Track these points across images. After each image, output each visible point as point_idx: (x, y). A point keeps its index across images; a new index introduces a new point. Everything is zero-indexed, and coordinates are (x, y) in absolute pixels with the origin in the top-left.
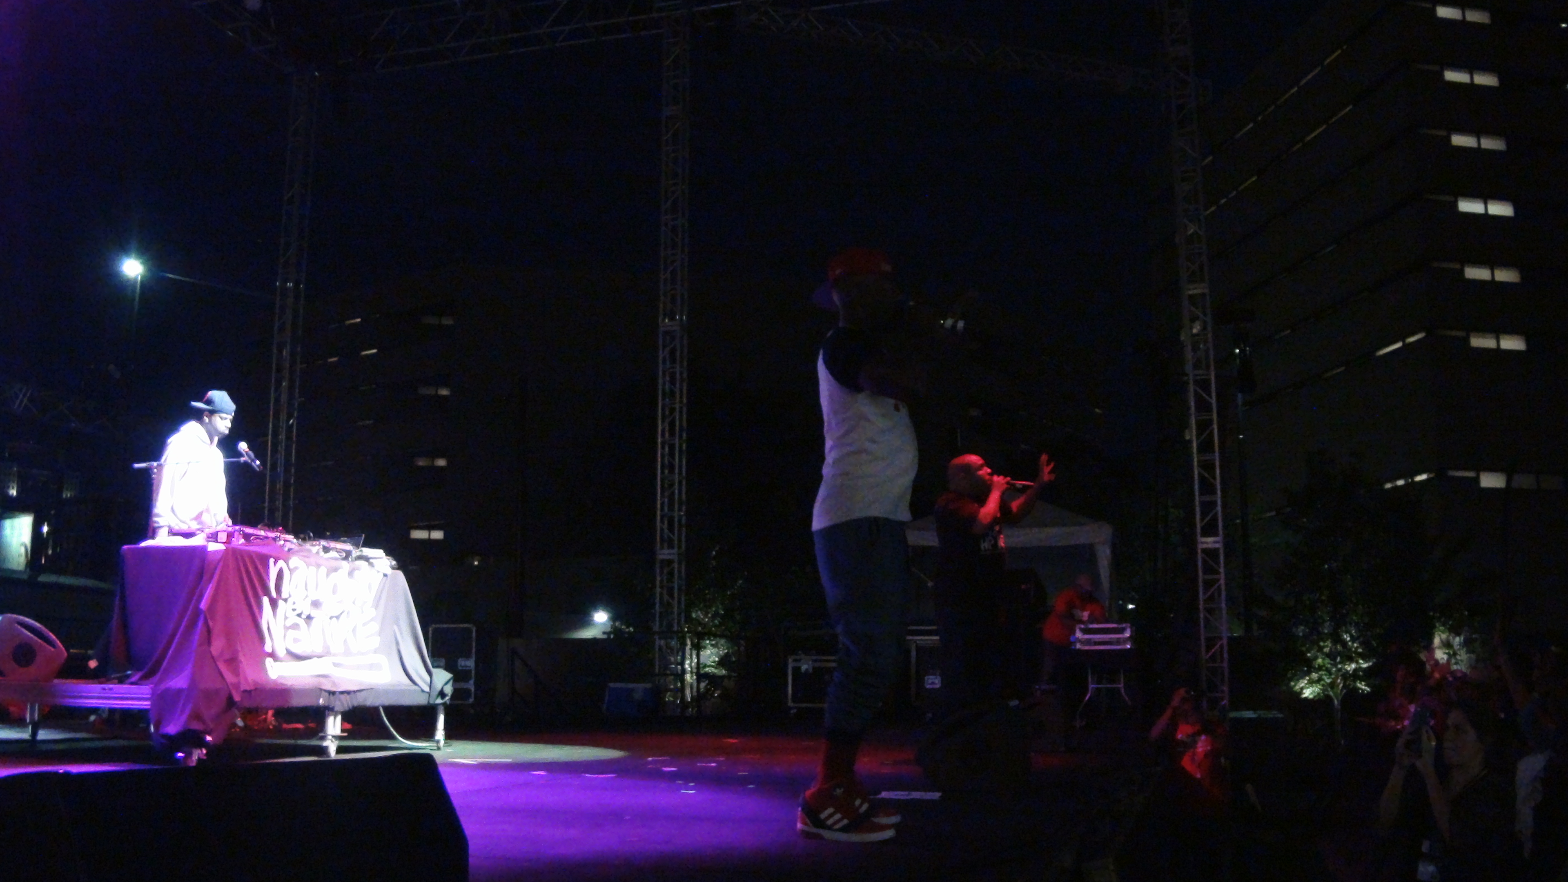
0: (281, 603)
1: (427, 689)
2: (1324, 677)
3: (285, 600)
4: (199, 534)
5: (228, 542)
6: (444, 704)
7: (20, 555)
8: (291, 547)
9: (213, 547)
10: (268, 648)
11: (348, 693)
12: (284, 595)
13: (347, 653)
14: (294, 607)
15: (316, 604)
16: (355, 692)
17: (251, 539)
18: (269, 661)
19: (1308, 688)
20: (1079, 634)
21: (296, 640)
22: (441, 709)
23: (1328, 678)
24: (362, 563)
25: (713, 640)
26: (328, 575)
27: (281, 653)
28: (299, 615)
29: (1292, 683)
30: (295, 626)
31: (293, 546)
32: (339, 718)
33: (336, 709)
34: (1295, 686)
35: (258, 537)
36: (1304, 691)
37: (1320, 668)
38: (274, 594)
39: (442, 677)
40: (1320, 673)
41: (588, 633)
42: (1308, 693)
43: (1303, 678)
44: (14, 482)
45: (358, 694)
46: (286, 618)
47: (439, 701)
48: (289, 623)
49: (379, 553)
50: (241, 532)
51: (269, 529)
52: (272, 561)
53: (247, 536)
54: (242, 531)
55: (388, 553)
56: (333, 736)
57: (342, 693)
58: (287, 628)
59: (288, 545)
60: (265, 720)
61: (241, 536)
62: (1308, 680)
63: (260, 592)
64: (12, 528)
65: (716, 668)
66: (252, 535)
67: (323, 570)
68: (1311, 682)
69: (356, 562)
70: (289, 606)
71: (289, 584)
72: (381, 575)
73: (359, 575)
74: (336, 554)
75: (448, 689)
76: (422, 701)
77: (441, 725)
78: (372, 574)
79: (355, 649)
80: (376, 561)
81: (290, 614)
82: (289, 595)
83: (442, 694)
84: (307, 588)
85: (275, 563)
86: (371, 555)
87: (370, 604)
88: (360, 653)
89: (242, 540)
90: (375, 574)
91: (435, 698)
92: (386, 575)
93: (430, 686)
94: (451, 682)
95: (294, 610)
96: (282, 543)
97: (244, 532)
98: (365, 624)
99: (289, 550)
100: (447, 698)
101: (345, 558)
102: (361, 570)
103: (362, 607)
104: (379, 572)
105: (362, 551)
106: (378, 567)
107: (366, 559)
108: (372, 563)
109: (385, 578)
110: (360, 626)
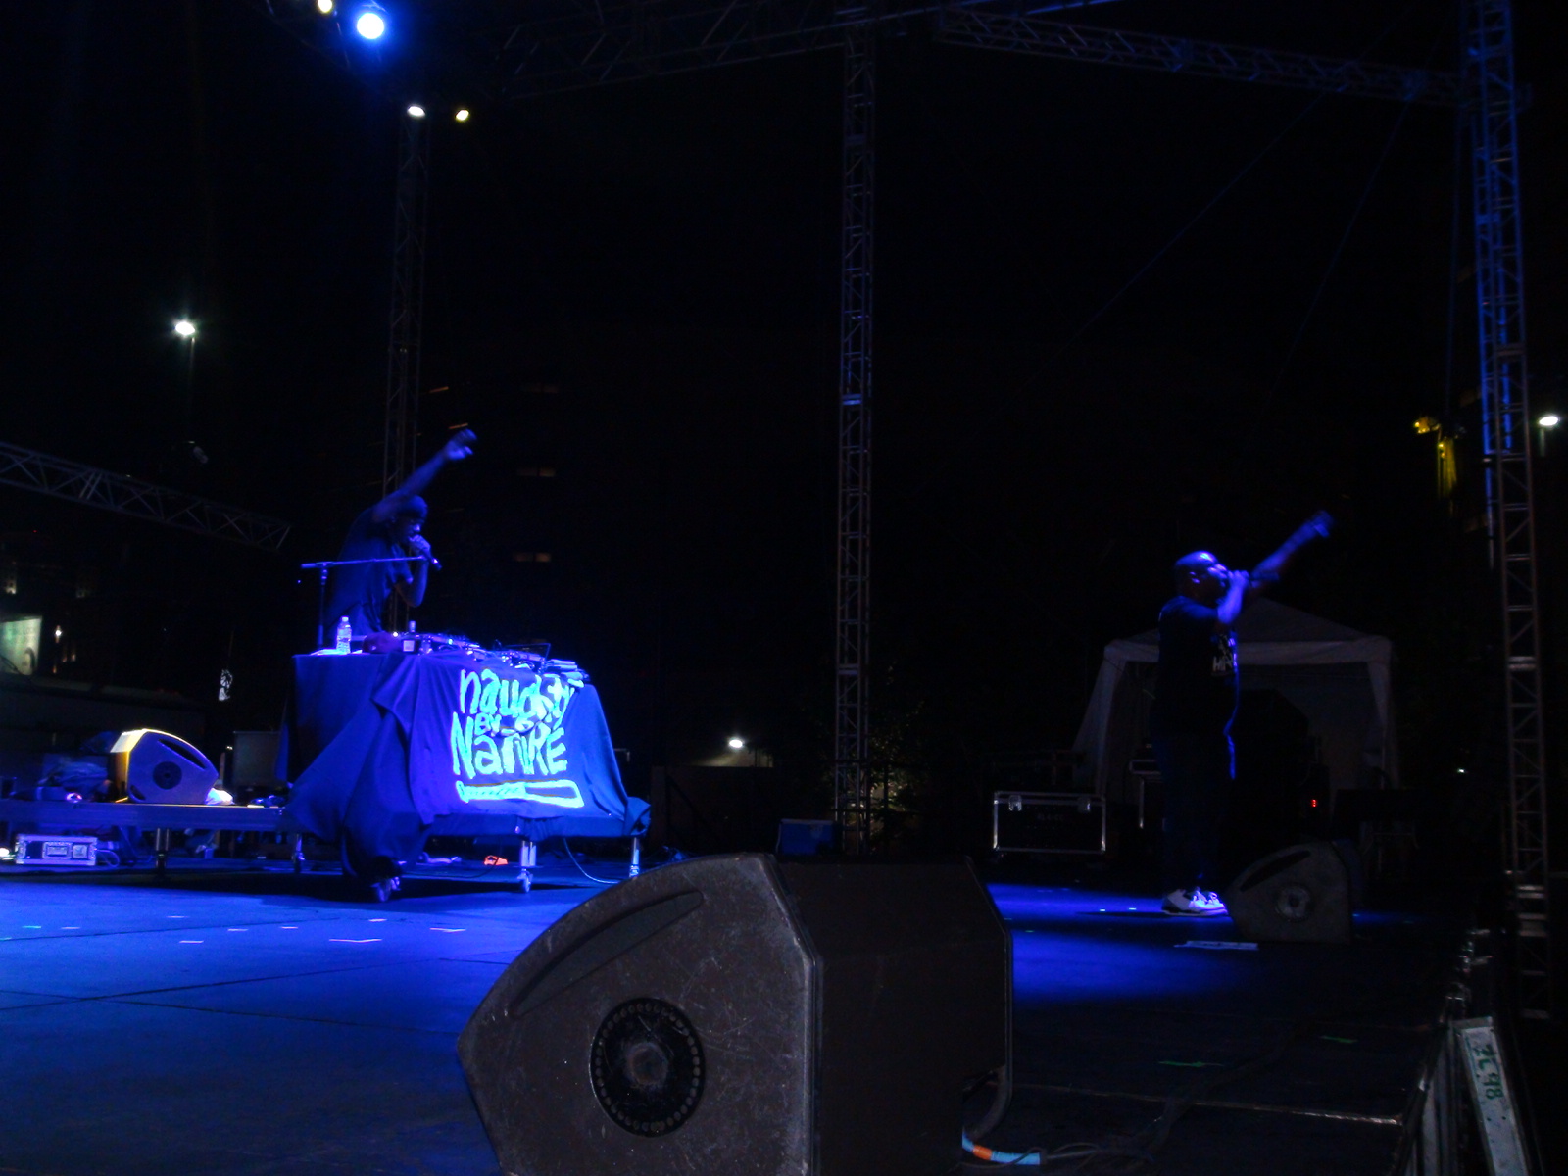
0: (469, 719)
1: (622, 819)
3: (474, 717)
6: (640, 835)
8: (480, 658)
10: (456, 770)
11: (544, 820)
12: (473, 711)
13: (538, 776)
14: (482, 724)
15: (508, 722)
16: (551, 819)
17: (440, 647)
18: (459, 784)
21: (486, 762)
22: (638, 841)
24: (555, 677)
26: (521, 690)
27: (471, 775)
28: (488, 734)
30: (484, 746)
31: (482, 657)
32: (534, 848)
33: (532, 838)
35: (446, 646)
38: (463, 710)
39: (639, 807)
45: (552, 822)
46: (475, 737)
47: (635, 833)
48: (478, 742)
49: (570, 665)
50: (429, 642)
51: (457, 637)
52: (463, 672)
53: (434, 645)
54: (430, 639)
55: (582, 666)
56: (528, 869)
57: (538, 820)
58: (475, 748)
59: (477, 655)
61: (429, 645)
63: (451, 707)
66: (440, 644)
67: (516, 684)
69: (547, 676)
70: (478, 722)
71: (480, 699)
72: (573, 690)
73: (550, 689)
74: (526, 666)
75: (646, 820)
76: (615, 831)
77: (635, 861)
78: (563, 686)
79: (545, 772)
80: (567, 674)
81: (479, 731)
82: (479, 711)
83: (639, 825)
84: (498, 704)
85: (466, 675)
86: (563, 667)
87: (559, 723)
88: (550, 777)
89: (430, 650)
90: (567, 687)
91: (632, 830)
92: (577, 689)
93: (626, 814)
94: (648, 813)
95: (483, 727)
96: (470, 652)
97: (432, 640)
98: (554, 745)
99: (479, 660)
100: (644, 830)
101: (535, 671)
102: (551, 682)
103: (551, 726)
104: (571, 686)
105: (552, 662)
106: (570, 681)
107: (558, 671)
108: (564, 676)
109: (577, 693)
110: (548, 747)
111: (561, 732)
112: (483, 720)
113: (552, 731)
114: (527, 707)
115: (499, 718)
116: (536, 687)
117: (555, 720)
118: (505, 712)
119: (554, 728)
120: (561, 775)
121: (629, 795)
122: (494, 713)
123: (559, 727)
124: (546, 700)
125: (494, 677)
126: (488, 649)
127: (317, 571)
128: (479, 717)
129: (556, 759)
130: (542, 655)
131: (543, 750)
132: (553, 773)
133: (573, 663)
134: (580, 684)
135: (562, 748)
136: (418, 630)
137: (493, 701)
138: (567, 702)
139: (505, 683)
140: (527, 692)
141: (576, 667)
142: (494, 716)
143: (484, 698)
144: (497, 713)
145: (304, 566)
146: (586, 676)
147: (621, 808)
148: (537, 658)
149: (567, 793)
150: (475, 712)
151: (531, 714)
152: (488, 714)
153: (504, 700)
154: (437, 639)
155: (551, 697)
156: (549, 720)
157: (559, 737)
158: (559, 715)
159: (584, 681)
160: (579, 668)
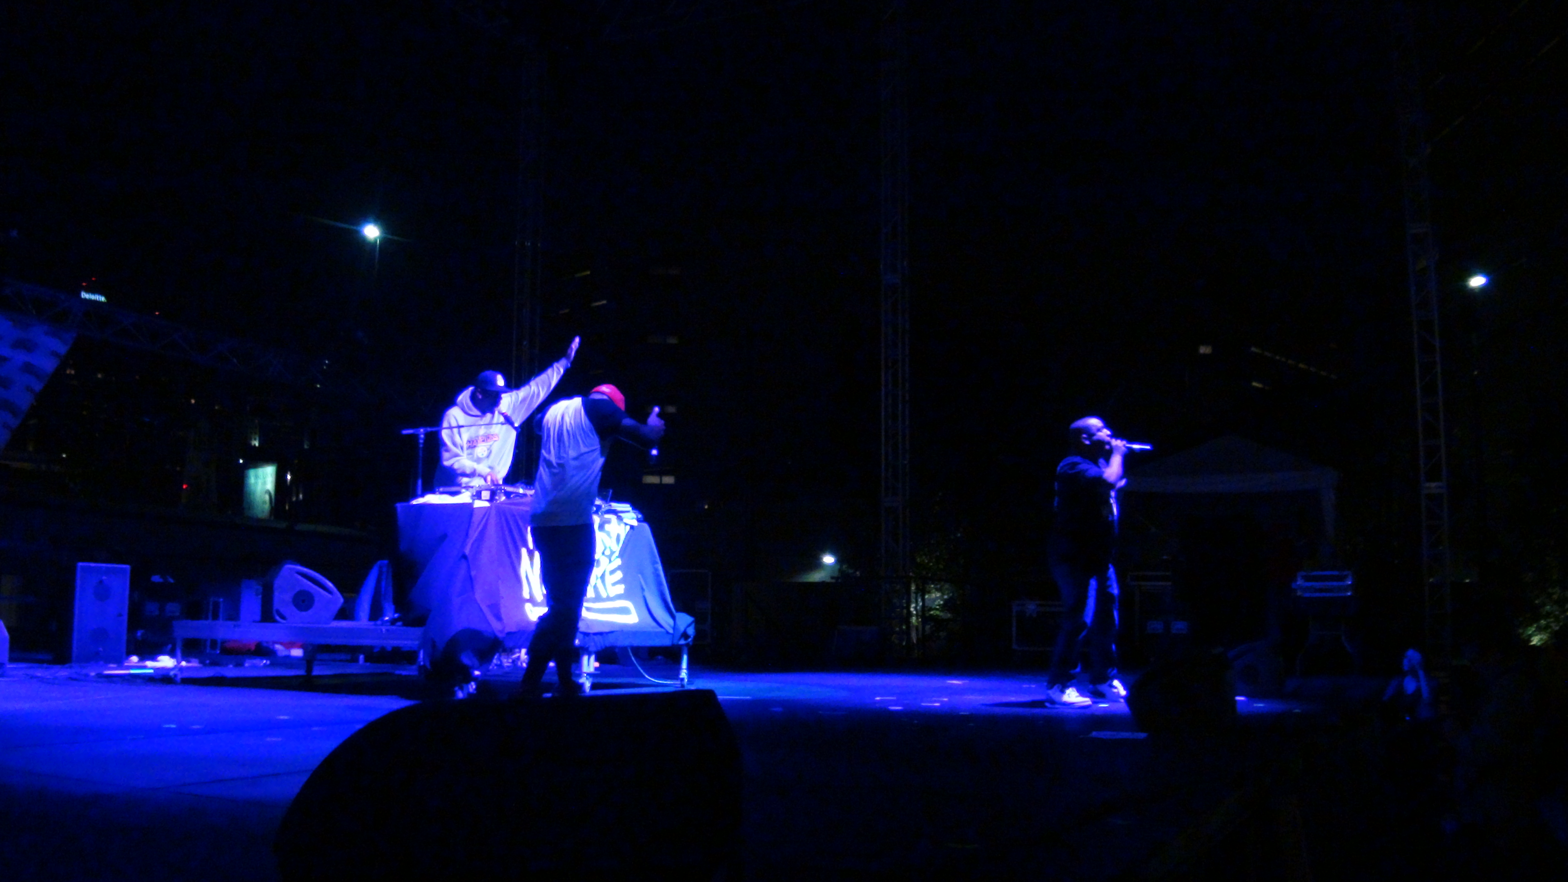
1: (671, 631)
2: (1553, 625)
4: (464, 492)
5: (491, 500)
6: (687, 645)
7: (264, 502)
9: (478, 504)
10: (526, 595)
11: (601, 634)
16: (607, 633)
17: (512, 496)
18: (528, 606)
19: (1536, 635)
20: (1300, 582)
22: (685, 650)
23: (1556, 626)
24: (612, 517)
25: (937, 584)
29: (1521, 631)
32: (593, 658)
33: (591, 649)
34: (1522, 634)
35: (518, 495)
36: (1532, 639)
37: (1548, 615)
39: (684, 620)
40: (1549, 620)
41: (816, 577)
42: (1535, 641)
43: (1531, 625)
44: (256, 433)
45: (609, 635)
47: (682, 642)
49: (626, 507)
50: (503, 491)
51: (527, 487)
53: (508, 494)
54: (504, 489)
55: (635, 507)
56: (588, 674)
57: (596, 634)
60: (519, 658)
61: (502, 494)
62: (1537, 627)
63: (519, 543)
64: (257, 477)
65: (941, 611)
66: (512, 493)
68: (1540, 630)
69: (606, 516)
72: (628, 528)
73: (607, 527)
75: (691, 631)
76: (667, 642)
77: (684, 665)
78: (620, 526)
79: (604, 595)
80: (623, 515)
83: (685, 635)
86: (619, 509)
87: (617, 554)
88: (609, 599)
89: (504, 498)
90: (623, 526)
91: (679, 640)
92: (632, 527)
93: (675, 628)
94: (693, 625)
98: (612, 572)
100: (690, 640)
102: (609, 521)
103: (610, 557)
104: (626, 524)
105: (610, 505)
106: (625, 520)
107: (615, 512)
108: (620, 516)
109: (632, 530)
110: (607, 574)
111: (618, 562)
113: (610, 561)
117: (612, 553)
119: (612, 559)
120: (619, 597)
121: (678, 610)
123: (617, 558)
127: (415, 437)
129: (614, 584)
131: (603, 577)
132: (612, 595)
133: (628, 505)
134: (635, 523)
135: (619, 575)
138: (622, 538)
141: (630, 508)
145: (405, 432)
146: (640, 516)
147: (671, 621)
149: (624, 611)
154: (510, 489)
155: (608, 534)
156: (608, 552)
157: (616, 566)
158: (617, 549)
159: (638, 520)
160: (633, 509)
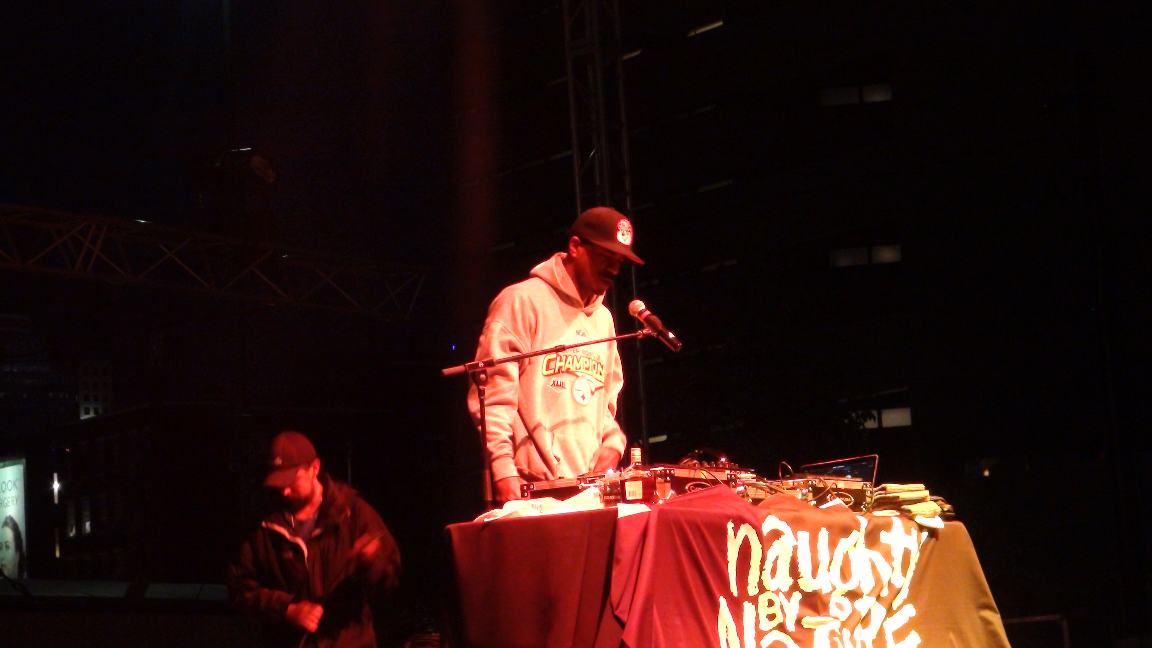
0: (748, 607)
3: (755, 600)
8: (757, 497)
12: (752, 590)
14: (771, 611)
15: (814, 602)
26: (833, 544)
28: (781, 627)
31: (761, 494)
35: (699, 484)
38: (734, 589)
46: (760, 634)
48: (765, 643)
52: (728, 525)
53: (678, 484)
54: (667, 473)
59: (753, 493)
61: (668, 485)
63: (713, 586)
67: (824, 536)
69: (877, 513)
70: (764, 610)
71: (762, 569)
72: (925, 534)
73: (884, 537)
74: (838, 501)
78: (908, 532)
80: (913, 508)
81: (765, 625)
82: (762, 589)
84: (794, 572)
85: (736, 529)
86: (903, 496)
89: (672, 492)
90: (914, 532)
92: (933, 533)
95: (771, 617)
96: (741, 489)
97: (672, 476)
98: (900, 635)
99: (756, 501)
101: (856, 507)
102: (887, 526)
103: (889, 603)
104: (921, 528)
105: (885, 489)
106: (919, 519)
107: (895, 504)
108: (909, 511)
109: (934, 539)
110: (889, 638)
111: (909, 611)
112: (771, 603)
113: (890, 612)
114: (845, 574)
115: (797, 596)
116: (858, 536)
117: (895, 592)
118: (807, 584)
119: (895, 606)
122: (786, 588)
123: (905, 602)
124: (876, 555)
125: (783, 527)
126: (773, 477)
128: (763, 599)
130: (867, 478)
133: (922, 486)
134: (938, 523)
135: (913, 639)
136: (648, 461)
137: (784, 567)
138: (915, 557)
139: (804, 536)
140: (844, 544)
141: (927, 493)
142: (788, 595)
143: (768, 565)
144: (795, 587)
146: (947, 507)
148: (858, 485)
150: (757, 591)
151: (850, 586)
152: (777, 592)
153: (805, 567)
154: (680, 473)
155: (886, 550)
157: (906, 620)
158: (903, 581)
159: (945, 516)
160: (931, 494)
